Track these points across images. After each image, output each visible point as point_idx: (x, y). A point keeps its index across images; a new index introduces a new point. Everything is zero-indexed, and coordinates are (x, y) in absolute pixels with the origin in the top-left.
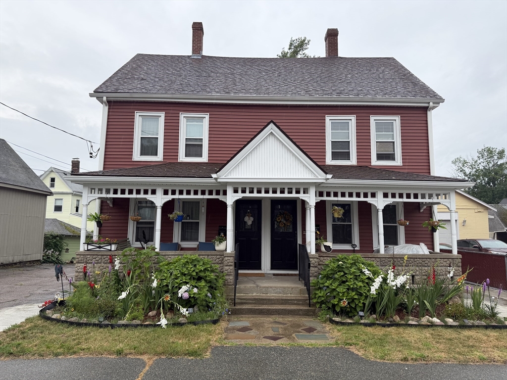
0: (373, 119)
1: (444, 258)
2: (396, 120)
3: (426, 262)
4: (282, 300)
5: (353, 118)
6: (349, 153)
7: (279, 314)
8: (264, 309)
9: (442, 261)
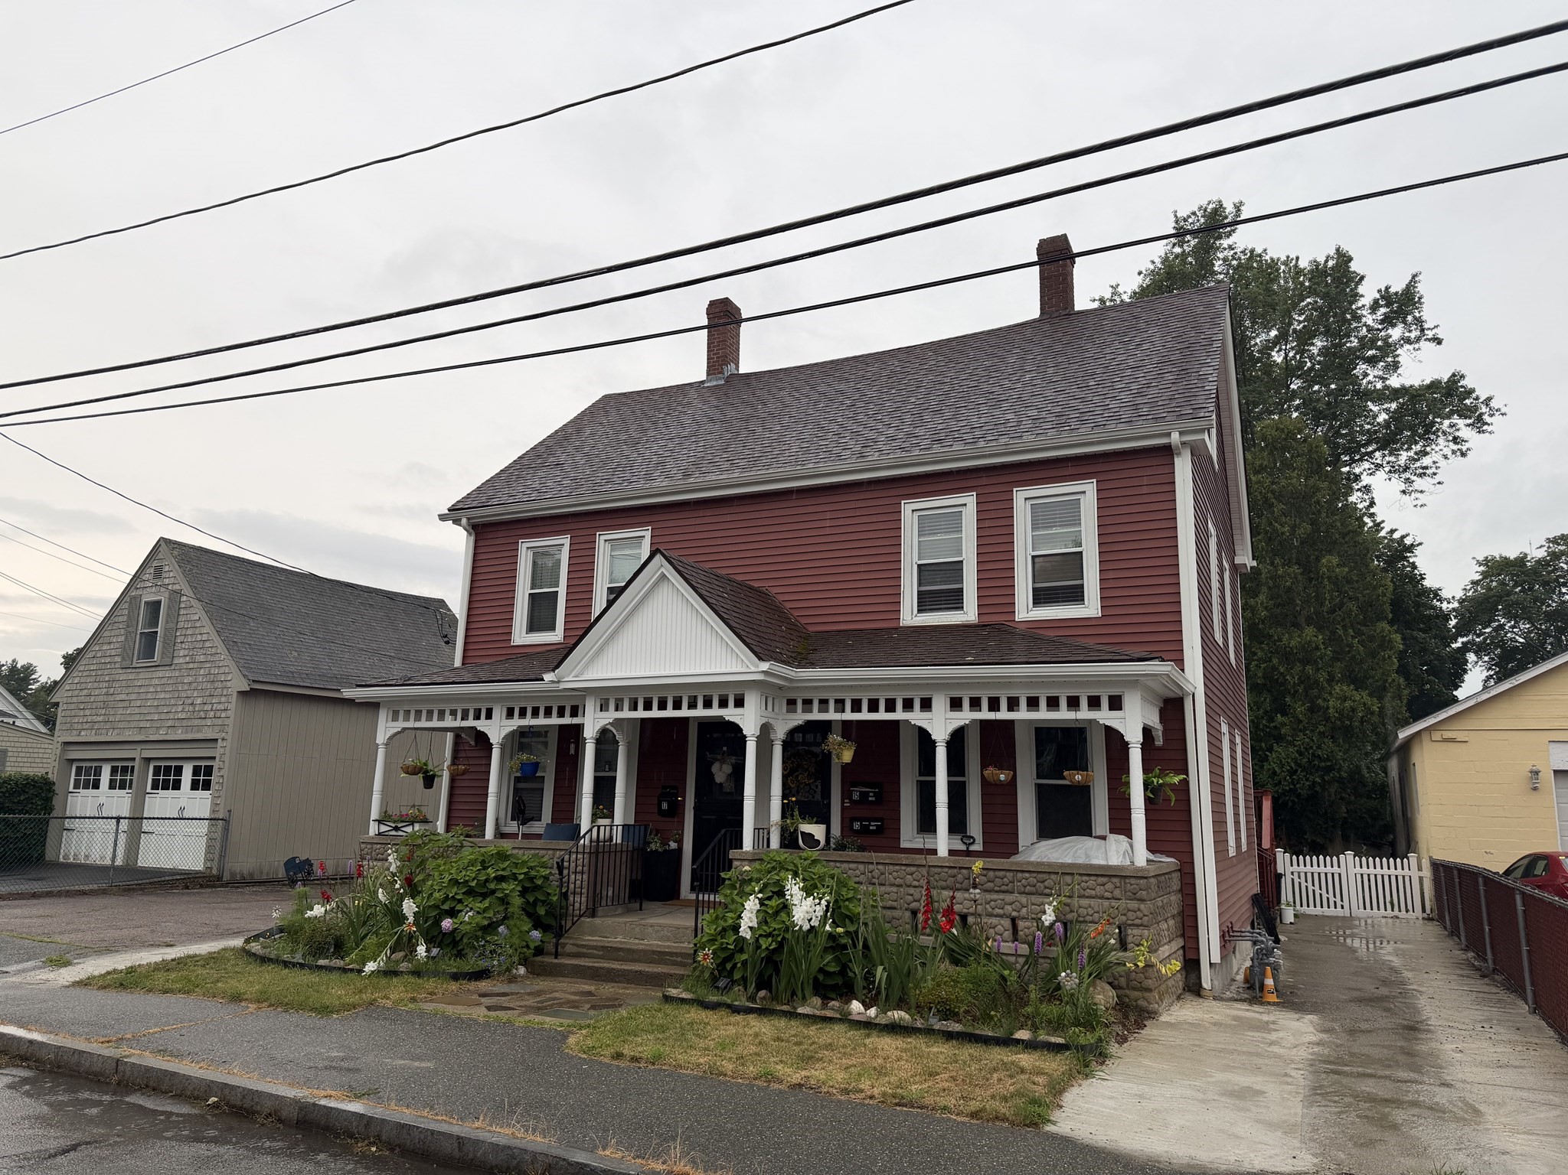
0: (1021, 498)
1: (1097, 875)
2: (1087, 492)
3: (1046, 883)
4: (654, 952)
5: (968, 503)
6: (961, 590)
7: (629, 981)
8: (601, 968)
9: (1091, 883)
